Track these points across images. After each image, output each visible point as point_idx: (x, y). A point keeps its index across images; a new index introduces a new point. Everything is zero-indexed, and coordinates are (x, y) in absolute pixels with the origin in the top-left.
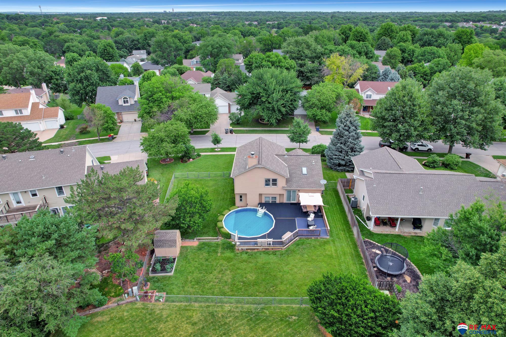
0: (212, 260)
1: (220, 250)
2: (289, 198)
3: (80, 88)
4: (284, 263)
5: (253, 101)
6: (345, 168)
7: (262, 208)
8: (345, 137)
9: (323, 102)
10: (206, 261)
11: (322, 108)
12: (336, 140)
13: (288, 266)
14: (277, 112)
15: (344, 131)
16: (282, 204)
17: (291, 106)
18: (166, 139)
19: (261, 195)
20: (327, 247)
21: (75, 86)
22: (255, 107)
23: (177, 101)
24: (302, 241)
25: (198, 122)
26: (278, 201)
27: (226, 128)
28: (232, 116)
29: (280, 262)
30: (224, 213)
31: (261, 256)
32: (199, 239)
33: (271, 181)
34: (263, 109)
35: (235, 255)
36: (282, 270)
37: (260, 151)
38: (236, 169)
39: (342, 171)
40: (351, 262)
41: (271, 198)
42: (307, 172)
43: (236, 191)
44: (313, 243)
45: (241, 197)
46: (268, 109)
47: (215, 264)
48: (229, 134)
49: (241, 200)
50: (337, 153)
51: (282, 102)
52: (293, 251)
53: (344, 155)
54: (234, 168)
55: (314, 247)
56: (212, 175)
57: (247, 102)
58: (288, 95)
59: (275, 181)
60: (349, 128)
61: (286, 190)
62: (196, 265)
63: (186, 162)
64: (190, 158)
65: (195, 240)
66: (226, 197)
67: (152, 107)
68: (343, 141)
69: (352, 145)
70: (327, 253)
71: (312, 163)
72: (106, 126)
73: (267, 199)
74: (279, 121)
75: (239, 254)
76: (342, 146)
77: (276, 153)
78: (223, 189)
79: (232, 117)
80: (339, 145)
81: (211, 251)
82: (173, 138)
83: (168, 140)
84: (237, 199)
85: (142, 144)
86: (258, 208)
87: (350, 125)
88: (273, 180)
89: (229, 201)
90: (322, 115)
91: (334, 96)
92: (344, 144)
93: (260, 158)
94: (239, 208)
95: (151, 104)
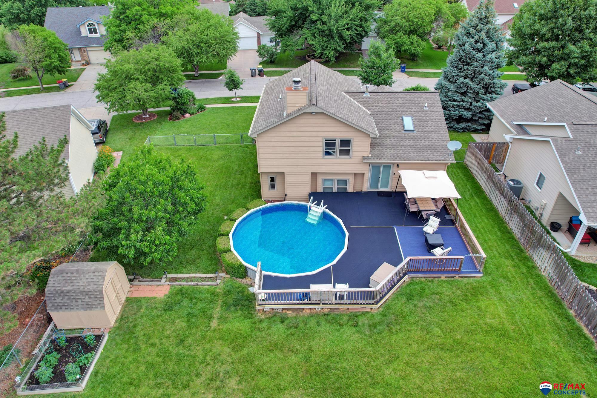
0: (195, 341)
1: (217, 311)
2: (375, 181)
3: (19, 9)
4: (382, 355)
5: (296, 22)
6: (470, 124)
7: (318, 204)
8: (476, 64)
9: (413, 22)
10: (178, 344)
11: (411, 32)
12: (456, 72)
13: (393, 365)
14: (336, 38)
15: (474, 52)
16: (358, 195)
17: (359, 29)
18: (137, 75)
19: (314, 175)
20: (483, 302)
21: (12, 7)
22: (301, 32)
23: (168, 21)
24: (418, 287)
25: (202, 53)
26: (350, 189)
27: (252, 68)
28: (261, 50)
29: (370, 350)
30: (234, 216)
31: (321, 328)
32: (174, 279)
33: (338, 144)
34: (313, 35)
35: (254, 327)
36: (379, 379)
37: (313, 82)
38: (261, 118)
39: (464, 130)
40: (566, 354)
41: (336, 182)
42: (414, 126)
43: (262, 168)
44: (447, 291)
45: (272, 179)
46: (322, 33)
47: (200, 354)
48: (258, 77)
49: (273, 187)
50: (458, 97)
51: (345, 21)
52: (401, 316)
53: (470, 100)
54: (257, 118)
55: (451, 301)
56: (221, 141)
57: (285, 22)
58: (355, 10)
59: (346, 143)
60: (485, 45)
61: (370, 164)
62: (152, 355)
63: (178, 119)
64: (185, 112)
65: (163, 280)
66: (243, 180)
67: (124, 31)
68: (470, 72)
69: (487, 80)
70: (488, 321)
71: (422, 107)
72: (48, 62)
73: (328, 185)
74: (341, 54)
75: (264, 325)
76: (468, 81)
77: (346, 89)
78: (239, 166)
79: (263, 52)
80: (462, 79)
81: (196, 312)
82: (150, 74)
83: (140, 77)
84: (265, 183)
85: (98, 88)
86: (309, 204)
87: (487, 41)
88: (341, 141)
89: (250, 188)
90: (412, 43)
91: (432, 11)
92: (472, 80)
93: (314, 94)
94: (269, 205)
95: (124, 26)
